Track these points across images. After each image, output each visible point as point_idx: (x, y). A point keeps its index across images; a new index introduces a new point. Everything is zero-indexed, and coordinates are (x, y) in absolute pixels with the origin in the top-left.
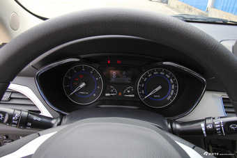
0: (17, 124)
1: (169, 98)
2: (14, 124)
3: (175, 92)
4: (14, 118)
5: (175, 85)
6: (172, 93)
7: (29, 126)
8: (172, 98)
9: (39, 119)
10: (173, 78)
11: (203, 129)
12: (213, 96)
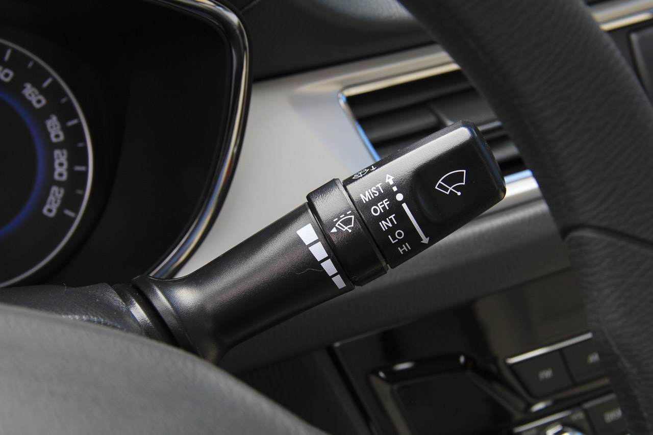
1: (51, 207)
3: (77, 157)
5: (66, 113)
6: (61, 171)
8: (71, 201)
10: (37, 77)
11: (319, 252)
12: (300, 103)
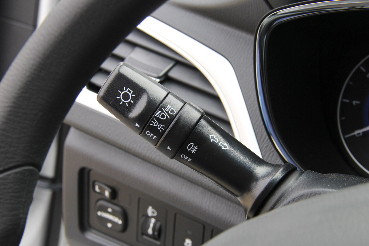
0: (159, 134)
2: (154, 130)
4: (158, 114)
7: (189, 154)
9: (224, 145)
